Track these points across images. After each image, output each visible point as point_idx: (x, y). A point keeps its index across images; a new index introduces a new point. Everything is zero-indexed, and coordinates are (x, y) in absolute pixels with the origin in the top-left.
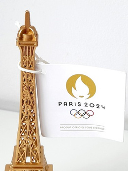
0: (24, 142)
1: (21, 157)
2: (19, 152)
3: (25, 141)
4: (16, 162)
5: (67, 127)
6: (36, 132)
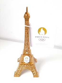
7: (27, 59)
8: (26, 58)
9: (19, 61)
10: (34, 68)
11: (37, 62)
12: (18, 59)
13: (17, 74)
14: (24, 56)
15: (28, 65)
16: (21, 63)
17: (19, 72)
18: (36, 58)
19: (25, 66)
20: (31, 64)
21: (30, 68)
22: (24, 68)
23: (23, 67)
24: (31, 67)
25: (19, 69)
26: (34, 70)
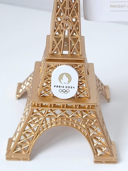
0: (61, 25)
1: (57, 47)
2: (54, 40)
3: (63, 24)
4: (50, 53)
5: (119, 6)
6: (77, 11)
7: (65, 79)
8: (61, 77)
9: (24, 95)
10: (98, 122)
11: (108, 100)
12: (20, 85)
13: (19, 149)
14: (52, 64)
15: (71, 107)
16: (37, 101)
17: (29, 140)
18: (105, 84)
19: (58, 111)
20: (82, 105)
21: (78, 123)
22: (53, 120)
23: (48, 119)
24: (85, 120)
25: (27, 127)
26: (99, 131)
